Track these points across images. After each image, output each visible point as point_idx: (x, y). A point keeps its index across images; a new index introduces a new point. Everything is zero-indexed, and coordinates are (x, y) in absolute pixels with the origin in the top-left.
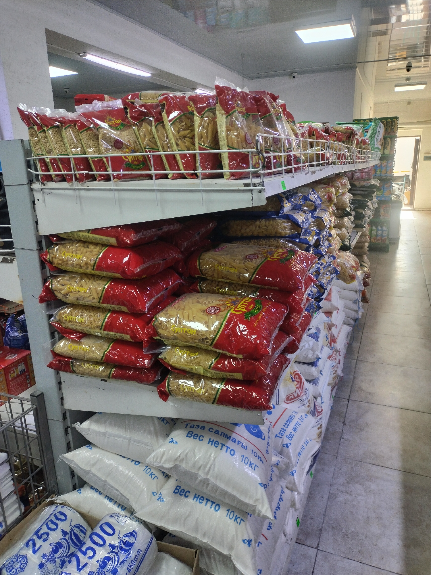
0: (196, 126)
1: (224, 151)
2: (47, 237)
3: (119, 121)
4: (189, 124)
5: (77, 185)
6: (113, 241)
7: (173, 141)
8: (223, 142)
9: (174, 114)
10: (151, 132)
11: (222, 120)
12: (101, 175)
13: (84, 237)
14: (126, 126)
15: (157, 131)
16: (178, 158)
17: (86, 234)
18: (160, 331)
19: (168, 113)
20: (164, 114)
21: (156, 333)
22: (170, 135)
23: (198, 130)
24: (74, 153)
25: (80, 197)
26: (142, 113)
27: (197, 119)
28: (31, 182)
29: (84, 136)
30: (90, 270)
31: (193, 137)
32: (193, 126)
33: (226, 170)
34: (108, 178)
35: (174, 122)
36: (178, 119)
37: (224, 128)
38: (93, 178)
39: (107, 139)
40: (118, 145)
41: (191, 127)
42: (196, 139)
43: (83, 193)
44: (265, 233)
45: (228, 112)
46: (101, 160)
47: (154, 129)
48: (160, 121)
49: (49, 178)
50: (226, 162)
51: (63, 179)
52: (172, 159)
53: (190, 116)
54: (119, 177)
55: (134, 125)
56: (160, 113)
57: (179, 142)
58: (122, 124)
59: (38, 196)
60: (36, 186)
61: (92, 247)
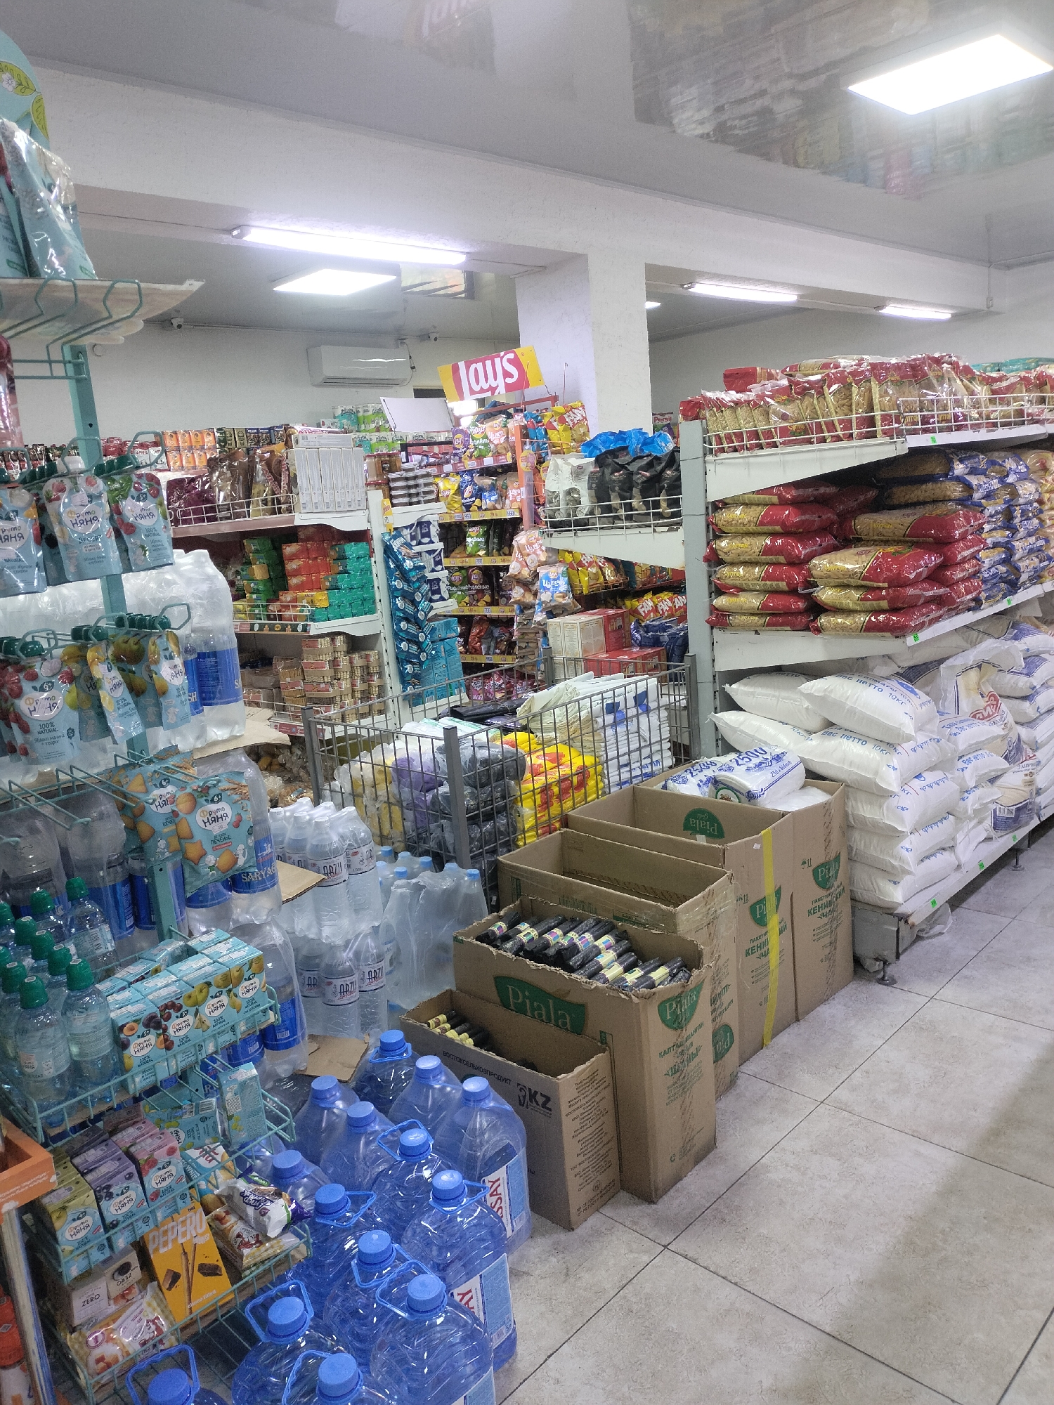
0: (854, 395)
1: (878, 414)
2: (713, 503)
3: (785, 398)
4: (848, 394)
5: (746, 453)
6: (775, 499)
7: (832, 410)
8: (877, 407)
9: (835, 387)
10: (812, 404)
11: (876, 388)
12: (768, 443)
13: (749, 498)
14: (791, 400)
15: (819, 402)
16: (837, 424)
17: (751, 496)
18: (814, 572)
19: (829, 387)
20: (825, 388)
21: (812, 576)
22: (830, 405)
23: (855, 398)
24: (746, 427)
25: (748, 464)
26: (805, 389)
27: (855, 389)
28: (705, 455)
29: (756, 413)
30: (752, 528)
31: (851, 405)
32: (851, 395)
33: (879, 428)
34: (775, 445)
35: (834, 394)
36: (838, 390)
37: (878, 396)
38: (761, 447)
39: (775, 413)
40: (784, 417)
41: (849, 397)
42: (854, 407)
43: (752, 460)
44: (932, 497)
45: (880, 383)
46: (769, 430)
47: (815, 402)
48: (821, 394)
49: (723, 450)
50: (878, 422)
51: (735, 450)
52: (831, 426)
53: (848, 387)
54: (784, 443)
55: (798, 399)
56: (822, 388)
57: (838, 410)
58: (787, 400)
59: (709, 467)
60: (710, 458)
61: (754, 508)
